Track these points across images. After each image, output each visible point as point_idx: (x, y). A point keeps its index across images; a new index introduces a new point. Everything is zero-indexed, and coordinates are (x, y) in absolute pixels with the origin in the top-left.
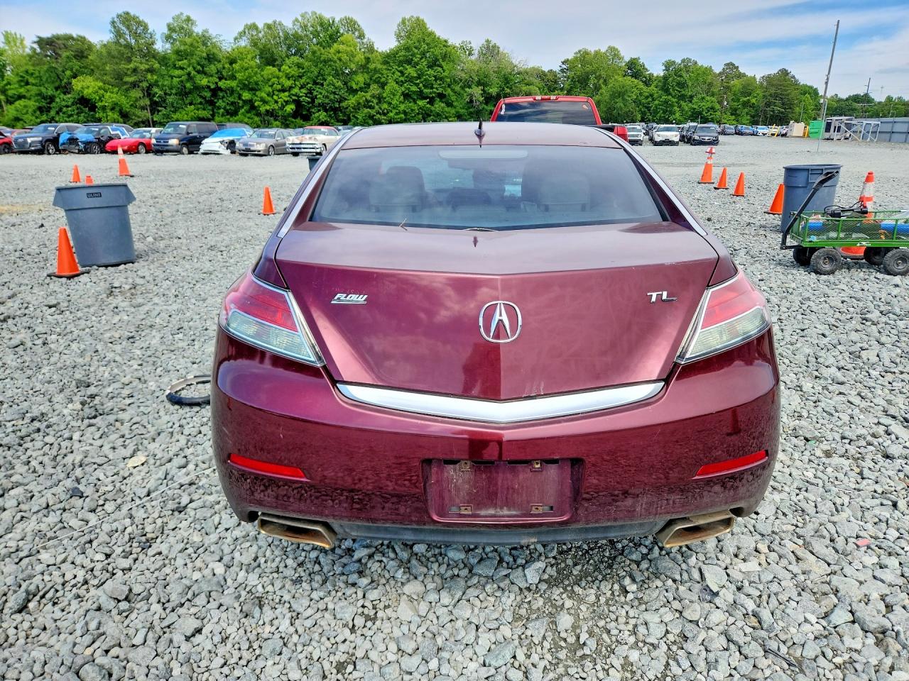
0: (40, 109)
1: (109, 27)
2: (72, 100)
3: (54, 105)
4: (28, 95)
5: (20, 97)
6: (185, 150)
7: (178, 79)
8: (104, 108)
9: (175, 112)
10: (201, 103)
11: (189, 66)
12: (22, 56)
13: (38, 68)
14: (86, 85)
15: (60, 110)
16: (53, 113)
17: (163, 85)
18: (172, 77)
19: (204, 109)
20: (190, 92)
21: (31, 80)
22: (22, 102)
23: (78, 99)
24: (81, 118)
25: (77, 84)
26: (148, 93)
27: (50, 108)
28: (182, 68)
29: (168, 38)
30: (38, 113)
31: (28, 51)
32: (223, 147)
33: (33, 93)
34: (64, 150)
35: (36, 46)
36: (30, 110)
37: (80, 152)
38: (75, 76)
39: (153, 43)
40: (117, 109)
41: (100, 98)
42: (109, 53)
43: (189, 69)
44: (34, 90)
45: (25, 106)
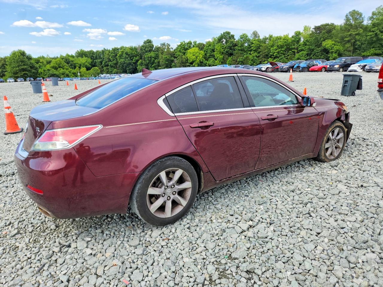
0: (307, 55)
1: (344, 18)
2: (320, 50)
3: (313, 52)
4: (305, 49)
5: (302, 50)
6: (341, 70)
7: (369, 37)
8: (332, 52)
9: (363, 52)
10: (379, 47)
11: (377, 30)
12: (308, 35)
13: (311, 39)
14: (328, 44)
15: (315, 55)
16: (312, 56)
17: (362, 40)
18: (367, 36)
19: (380, 50)
20: (375, 42)
21: (308, 44)
22: (302, 52)
23: (323, 50)
24: (322, 57)
25: (324, 44)
26: (354, 44)
27: (311, 54)
28: (373, 31)
29: (371, 18)
30: (306, 56)
31: (311, 32)
32: (359, 68)
33: (307, 48)
34: (295, 71)
35: (313, 30)
36: (304, 55)
37: (300, 71)
38: (324, 40)
39: (363, 22)
40: (338, 52)
41: (332, 48)
42: (341, 29)
43: (377, 31)
44: (307, 47)
45: (302, 54)
